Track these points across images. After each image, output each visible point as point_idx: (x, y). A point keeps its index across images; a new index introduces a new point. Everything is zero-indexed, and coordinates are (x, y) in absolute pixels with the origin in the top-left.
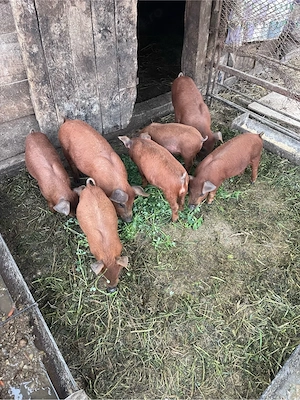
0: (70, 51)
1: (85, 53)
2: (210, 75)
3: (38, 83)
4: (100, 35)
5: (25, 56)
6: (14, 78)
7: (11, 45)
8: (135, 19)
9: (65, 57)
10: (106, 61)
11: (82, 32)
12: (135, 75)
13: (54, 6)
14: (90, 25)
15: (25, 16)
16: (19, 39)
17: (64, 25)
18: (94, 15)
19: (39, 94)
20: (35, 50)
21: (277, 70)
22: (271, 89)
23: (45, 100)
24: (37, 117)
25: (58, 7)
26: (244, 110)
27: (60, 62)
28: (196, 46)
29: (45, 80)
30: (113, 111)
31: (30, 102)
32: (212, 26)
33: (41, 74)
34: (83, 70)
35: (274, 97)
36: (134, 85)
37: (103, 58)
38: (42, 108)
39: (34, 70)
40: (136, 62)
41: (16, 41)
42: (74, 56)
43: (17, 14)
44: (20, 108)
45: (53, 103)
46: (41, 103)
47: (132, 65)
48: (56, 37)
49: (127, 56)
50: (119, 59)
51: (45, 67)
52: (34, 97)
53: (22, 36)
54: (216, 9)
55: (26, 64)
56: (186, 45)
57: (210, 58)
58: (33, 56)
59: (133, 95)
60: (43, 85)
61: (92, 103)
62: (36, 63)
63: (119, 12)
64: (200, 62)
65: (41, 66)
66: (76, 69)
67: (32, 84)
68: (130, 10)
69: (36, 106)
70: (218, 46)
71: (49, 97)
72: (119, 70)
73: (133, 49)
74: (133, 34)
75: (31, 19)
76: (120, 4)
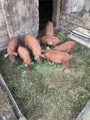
1: (23, 16)
2: (61, 22)
3: (9, 25)
4: (28, 11)
5: (5, 17)
6: (2, 24)
7: (1, 14)
8: (38, 6)
9: (17, 17)
10: (30, 18)
11: (22, 10)
12: (38, 22)
13: (14, 2)
14: (24, 8)
15: (5, 5)
16: (3, 12)
17: (17, 8)
18: (26, 5)
19: (10, 28)
20: (8, 15)
21: (81, 20)
22: (79, 26)
23: (11, 30)
25: (15, 3)
26: (71, 32)
27: (16, 19)
28: (57, 13)
29: (11, 24)
32: (61, 7)
34: (23, 21)
35: (80, 28)
36: (38, 25)
37: (28, 18)
38: (11, 33)
39: (8, 21)
40: (39, 19)
42: (20, 17)
43: (2, 5)
44: (4, 33)
45: (14, 31)
46: (10, 31)
47: (37, 20)
48: (14, 12)
49: (36, 17)
50: (33, 18)
52: (8, 30)
54: (62, 2)
55: (6, 19)
56: (53, 14)
57: (61, 17)
58: (7, 17)
59: (38, 28)
60: (11, 26)
61: (25, 31)
62: (8, 19)
63: (33, 4)
64: (58, 18)
65: (10, 20)
66: (21, 21)
67: (7, 26)
68: (36, 3)
70: (63, 14)
71: (13, 29)
72: (33, 21)
73: (37, 15)
74: (37, 10)
75: (7, 6)
76: (34, 1)
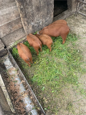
0: (32, 6)
1: (37, 5)
3: (23, 18)
5: (19, 9)
6: (16, 17)
7: (14, 7)
9: (31, 8)
10: (44, 7)
12: (53, 10)
19: (24, 21)
20: (22, 7)
23: (26, 23)
24: (24, 28)
29: (26, 16)
30: (46, 23)
31: (21, 24)
33: (24, 15)
34: (37, 11)
36: (53, 13)
38: (25, 25)
39: (22, 14)
41: (16, 5)
42: (34, 7)
44: (19, 26)
45: (28, 23)
46: (25, 24)
47: (52, 7)
48: (28, 2)
49: (51, 4)
50: (48, 6)
51: (25, 12)
53: (18, 3)
55: (20, 12)
58: (21, 9)
60: (25, 18)
61: (40, 21)
62: (22, 12)
66: (35, 11)
67: (22, 18)
69: (23, 25)
71: (27, 21)
72: (48, 9)
73: (52, 1)
